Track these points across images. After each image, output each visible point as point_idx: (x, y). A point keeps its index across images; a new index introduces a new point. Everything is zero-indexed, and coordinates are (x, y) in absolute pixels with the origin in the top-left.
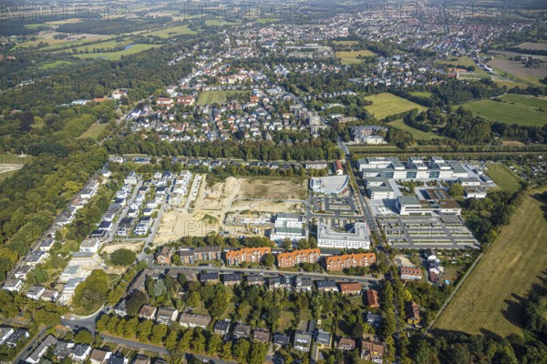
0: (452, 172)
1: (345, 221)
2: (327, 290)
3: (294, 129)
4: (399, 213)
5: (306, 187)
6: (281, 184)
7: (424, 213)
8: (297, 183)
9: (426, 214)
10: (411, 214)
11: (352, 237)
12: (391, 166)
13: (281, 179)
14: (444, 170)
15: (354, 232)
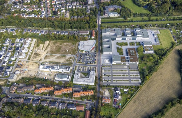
0: (142, 37)
1: (88, 68)
2: (71, 109)
3: (81, 7)
4: (112, 63)
5: (77, 47)
6: (68, 45)
7: (122, 63)
8: (74, 44)
9: (123, 64)
10: (117, 64)
11: (87, 80)
12: (116, 35)
13: (67, 42)
14: (139, 37)
15: (88, 77)
